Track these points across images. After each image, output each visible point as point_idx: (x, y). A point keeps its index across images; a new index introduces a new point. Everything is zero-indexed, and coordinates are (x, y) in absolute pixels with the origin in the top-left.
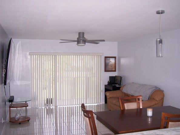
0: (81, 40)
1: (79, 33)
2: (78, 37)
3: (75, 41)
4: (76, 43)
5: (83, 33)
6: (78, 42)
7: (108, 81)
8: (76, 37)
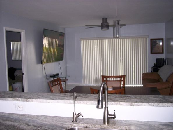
0: (104, 25)
1: (103, 19)
2: (102, 22)
3: (99, 26)
4: (100, 27)
5: (106, 19)
6: (102, 26)
7: (155, 63)
8: (100, 23)
